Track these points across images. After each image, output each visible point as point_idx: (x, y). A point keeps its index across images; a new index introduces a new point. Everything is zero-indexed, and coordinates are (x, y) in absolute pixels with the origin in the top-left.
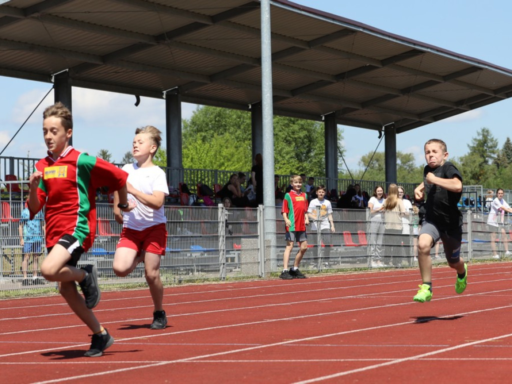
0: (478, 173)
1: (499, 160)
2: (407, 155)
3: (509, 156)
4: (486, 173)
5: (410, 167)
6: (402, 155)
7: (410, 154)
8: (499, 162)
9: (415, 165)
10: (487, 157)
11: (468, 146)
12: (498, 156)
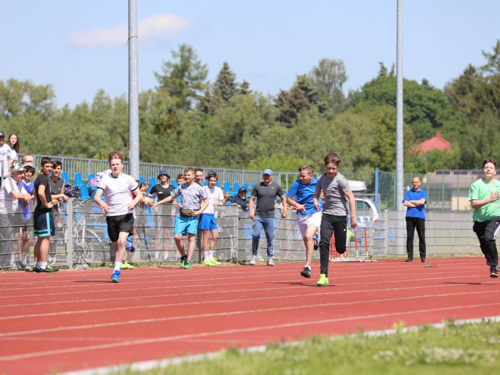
0: (165, 123)
1: (208, 101)
2: (41, 87)
3: (227, 94)
4: (178, 123)
5: (46, 109)
6: (32, 87)
7: (47, 87)
8: (206, 104)
9: (56, 105)
10: (188, 95)
11: (156, 75)
12: (207, 94)
